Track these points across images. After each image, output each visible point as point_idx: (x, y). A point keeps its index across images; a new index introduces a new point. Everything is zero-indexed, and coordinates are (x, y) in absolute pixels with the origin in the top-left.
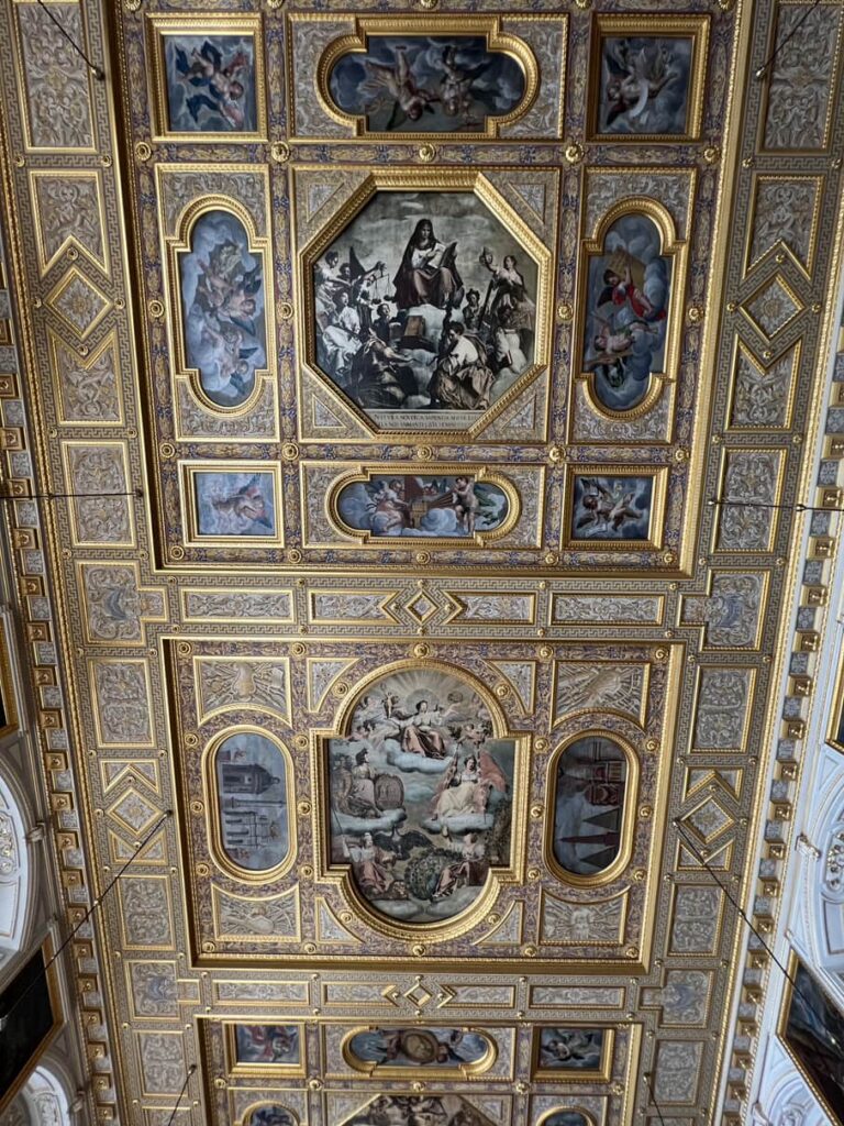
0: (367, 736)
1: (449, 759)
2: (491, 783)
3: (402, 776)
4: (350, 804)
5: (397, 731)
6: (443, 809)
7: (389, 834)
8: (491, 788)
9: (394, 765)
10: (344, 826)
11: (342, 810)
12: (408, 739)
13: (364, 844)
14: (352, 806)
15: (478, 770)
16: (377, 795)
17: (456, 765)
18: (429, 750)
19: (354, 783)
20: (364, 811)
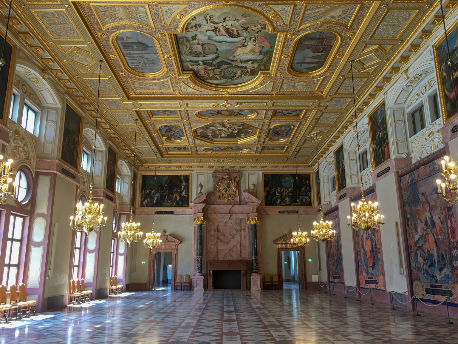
0: (197, 30)
3: (216, 44)
4: (190, 53)
5: (213, 28)
6: (238, 54)
7: (212, 62)
8: (263, 47)
9: (212, 40)
10: (188, 59)
11: (186, 55)
12: (220, 31)
13: (199, 65)
14: (191, 53)
15: (257, 41)
16: (204, 50)
17: (245, 40)
18: (231, 35)
19: (192, 46)
20: (198, 55)
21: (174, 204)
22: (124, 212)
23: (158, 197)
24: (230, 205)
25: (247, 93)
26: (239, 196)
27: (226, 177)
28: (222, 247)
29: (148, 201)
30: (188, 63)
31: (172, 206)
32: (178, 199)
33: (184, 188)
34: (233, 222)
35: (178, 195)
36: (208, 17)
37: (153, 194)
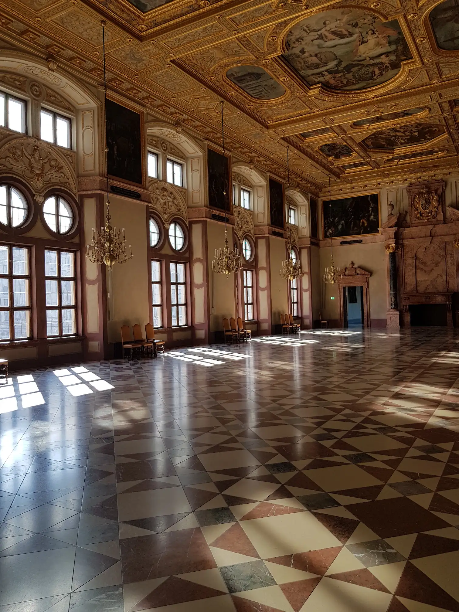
0: (301, 44)
1: (355, 36)
2: (387, 35)
3: (330, 50)
4: (307, 67)
5: (318, 36)
6: (363, 52)
7: (337, 68)
8: (389, 36)
9: (323, 48)
10: (309, 74)
11: (304, 70)
12: (326, 37)
13: (324, 75)
14: (309, 67)
15: (377, 33)
16: (321, 59)
17: (362, 36)
18: (342, 36)
19: (305, 60)
20: (317, 66)
21: (362, 231)
22: (304, 246)
23: (342, 225)
24: (430, 226)
25: (399, 91)
26: (443, 212)
27: (424, 191)
28: (422, 277)
29: (332, 231)
30: (312, 77)
31: (359, 233)
32: (366, 225)
33: (372, 210)
34: (436, 247)
35: (365, 220)
36: (305, 28)
37: (337, 223)
